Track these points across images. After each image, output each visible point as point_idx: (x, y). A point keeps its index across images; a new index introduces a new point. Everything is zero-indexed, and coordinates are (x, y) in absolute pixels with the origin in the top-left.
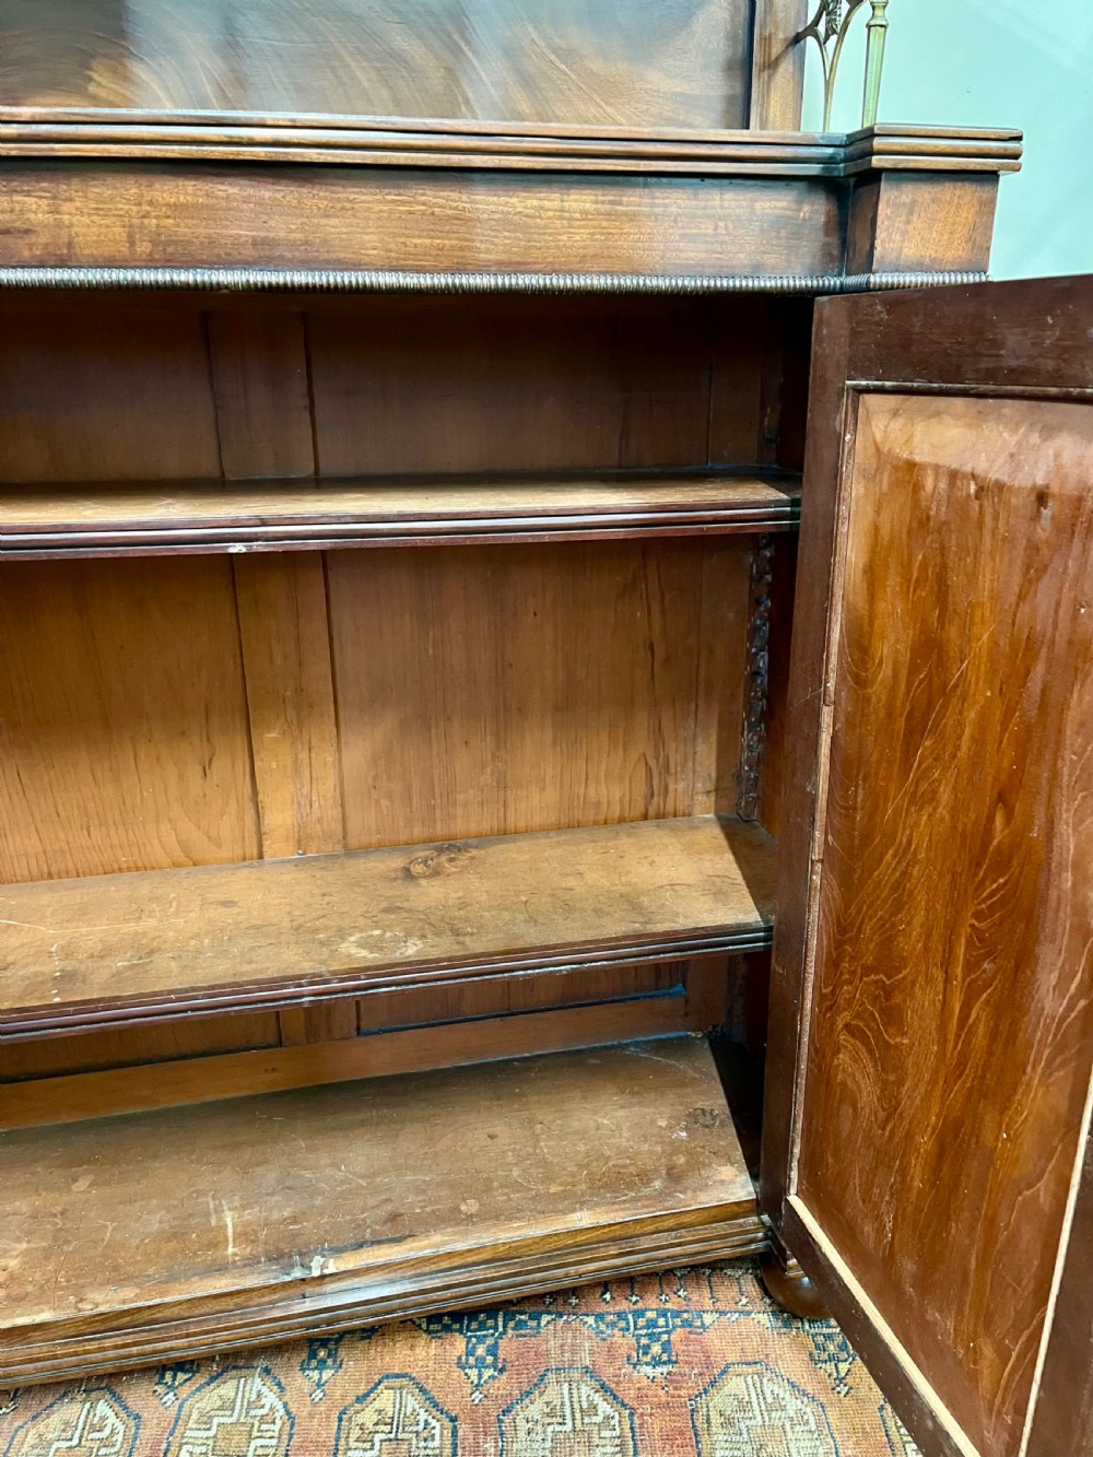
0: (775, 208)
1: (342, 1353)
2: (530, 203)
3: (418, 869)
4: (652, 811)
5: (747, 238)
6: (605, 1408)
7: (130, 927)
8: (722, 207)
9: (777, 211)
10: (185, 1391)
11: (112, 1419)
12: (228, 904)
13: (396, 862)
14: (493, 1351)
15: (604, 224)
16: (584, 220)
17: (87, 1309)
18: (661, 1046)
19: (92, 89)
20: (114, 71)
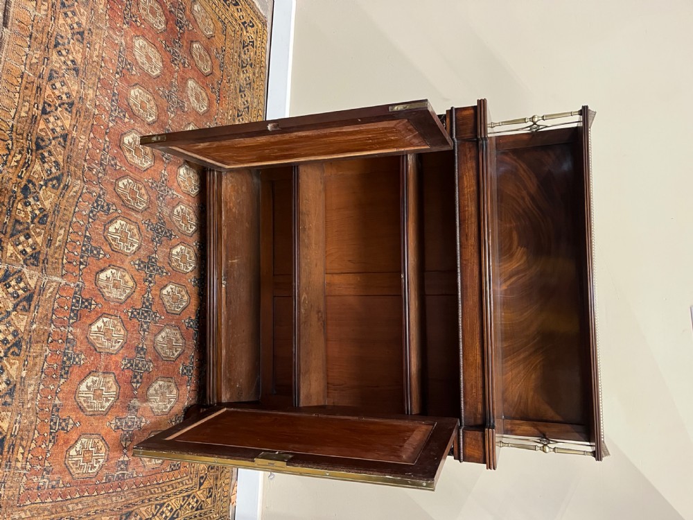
1: (196, 287)
3: (320, 314)
4: (330, 385)
5: (473, 401)
6: (176, 354)
7: (313, 242)
10: (195, 248)
11: (192, 230)
12: (316, 265)
13: (322, 309)
14: (191, 327)
17: (223, 228)
18: (258, 385)
19: (519, 248)
20: (524, 253)
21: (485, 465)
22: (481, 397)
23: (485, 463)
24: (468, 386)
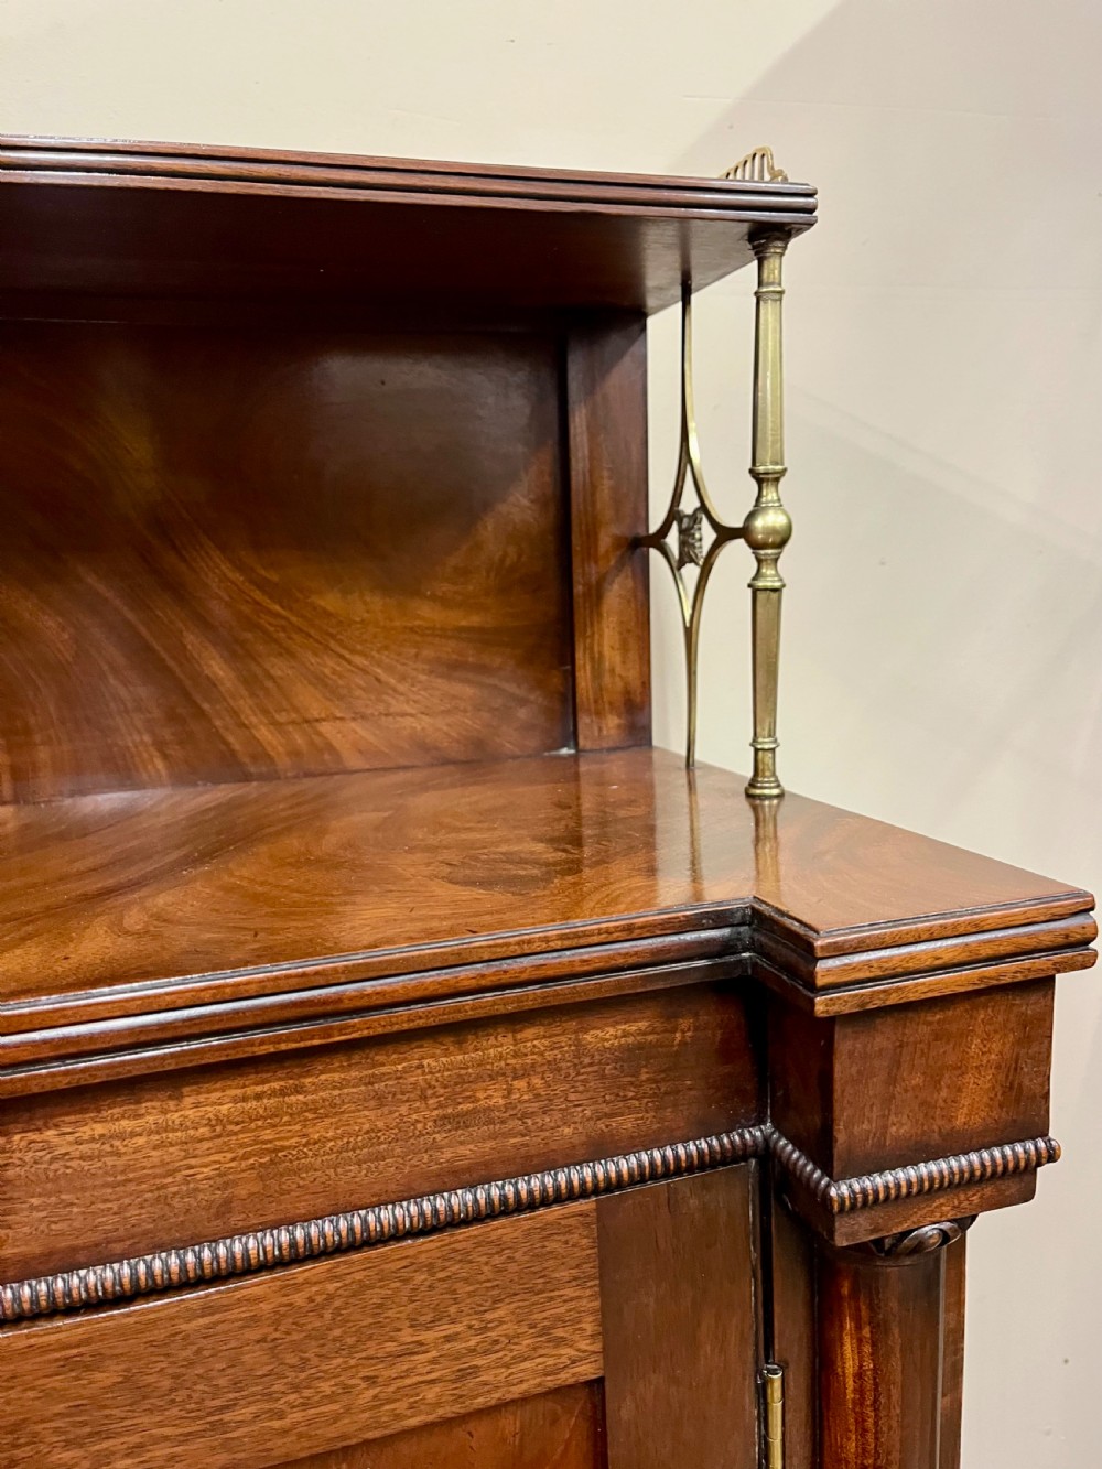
0: (626, 1034)
2: (85, 1132)
5: (572, 1097)
8: (516, 1055)
9: (630, 1040)
15: (267, 1134)
16: (219, 1136)
21: (1061, 979)
22: (533, 1039)
23: (1045, 984)
24: (466, 1149)
